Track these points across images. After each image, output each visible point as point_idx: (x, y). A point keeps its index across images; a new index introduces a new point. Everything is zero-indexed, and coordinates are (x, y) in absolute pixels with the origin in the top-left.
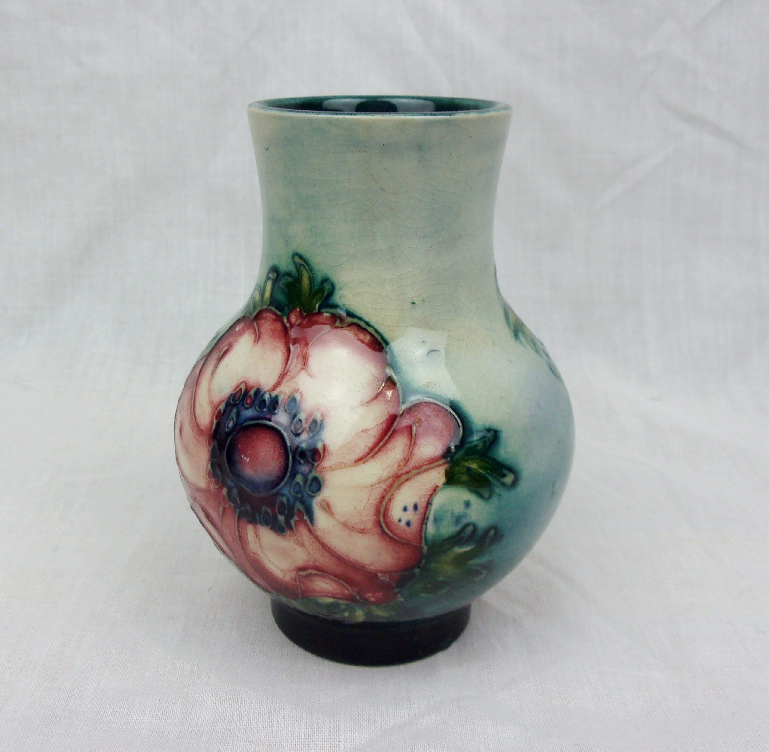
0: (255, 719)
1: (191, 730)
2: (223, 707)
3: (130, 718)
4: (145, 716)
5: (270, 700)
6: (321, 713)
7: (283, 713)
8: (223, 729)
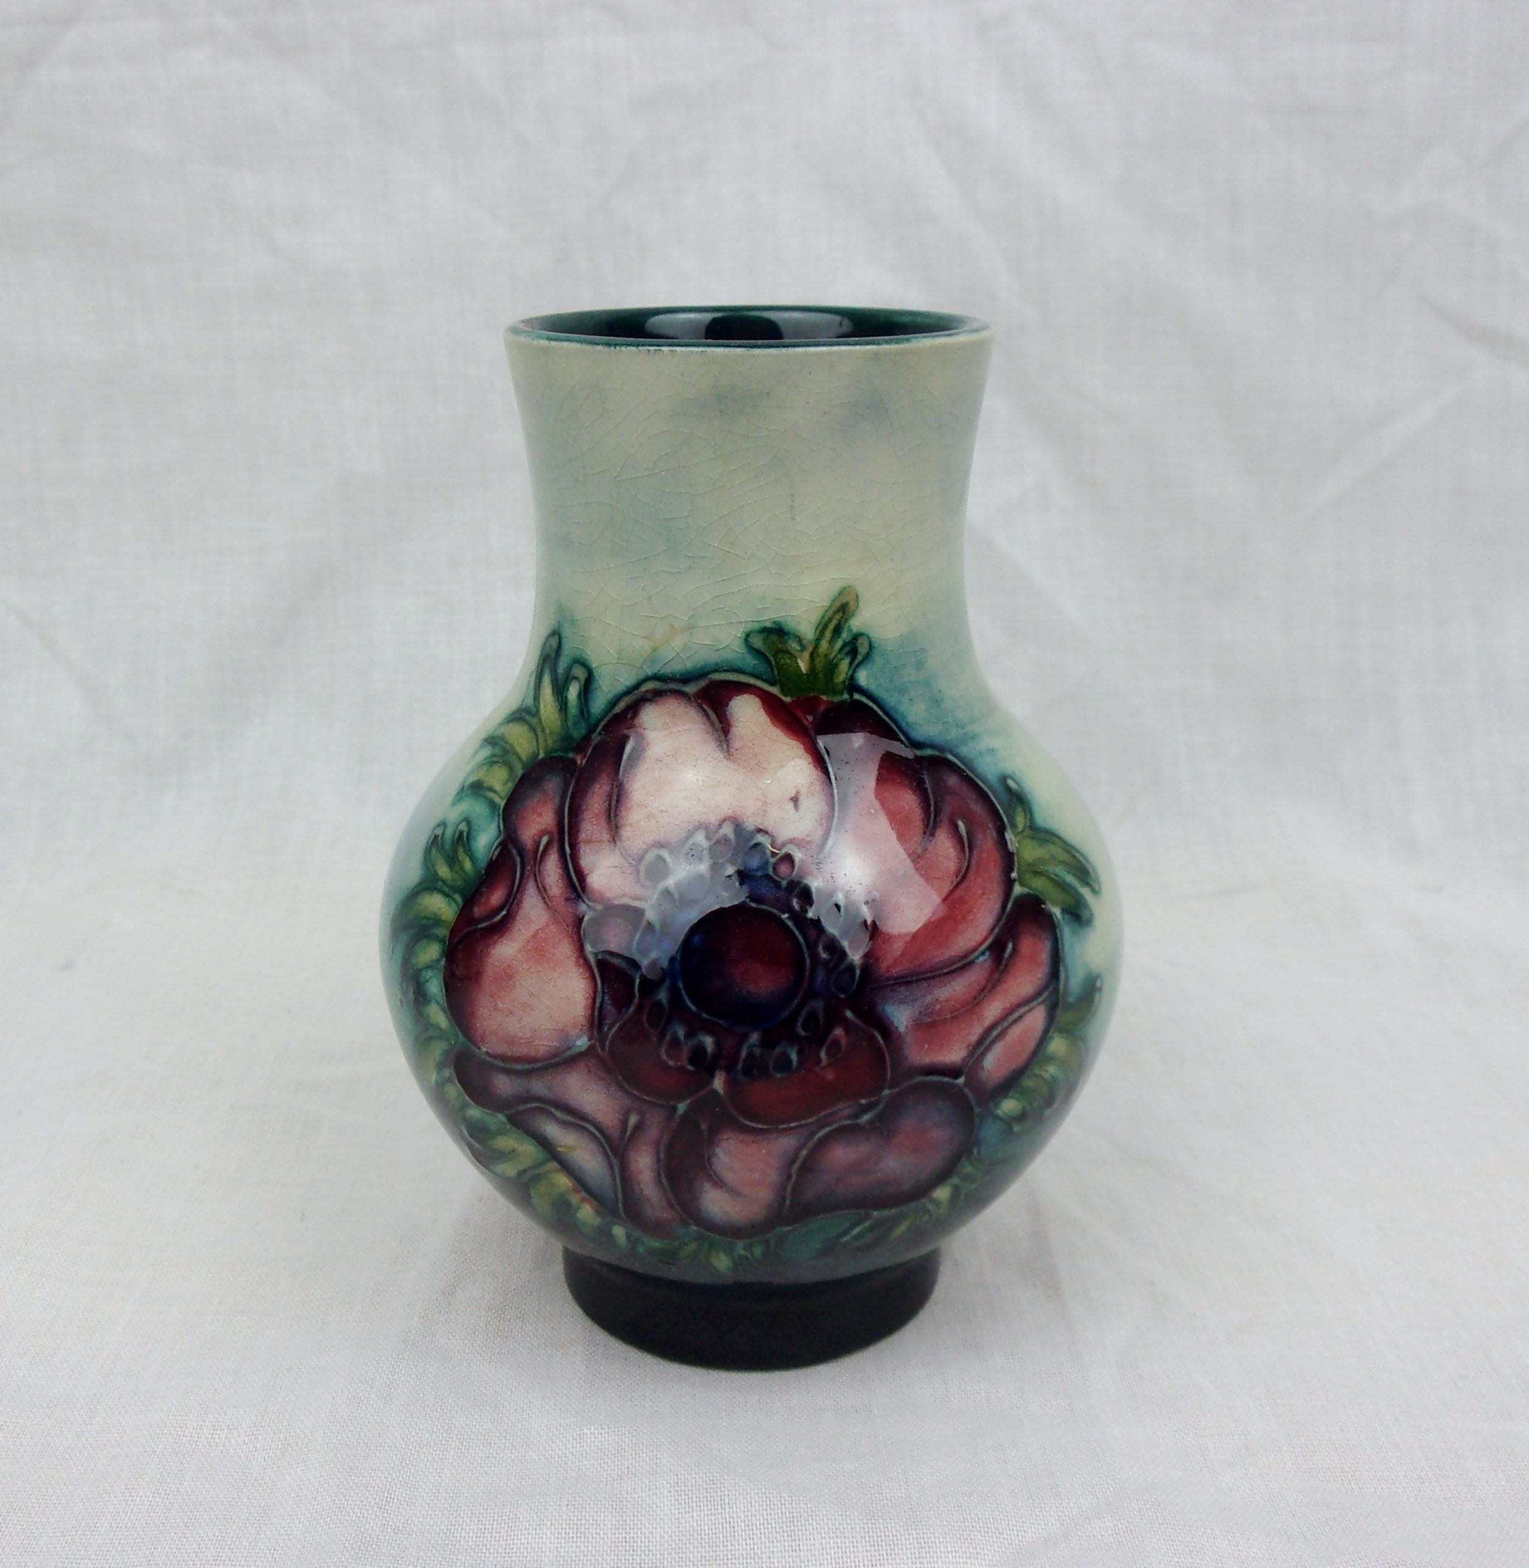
0: (762, 1536)
1: (639, 1561)
2: (695, 1515)
3: (515, 1541)
4: (544, 1537)
5: (787, 1498)
6: (890, 1519)
7: (817, 1524)
8: (702, 1557)
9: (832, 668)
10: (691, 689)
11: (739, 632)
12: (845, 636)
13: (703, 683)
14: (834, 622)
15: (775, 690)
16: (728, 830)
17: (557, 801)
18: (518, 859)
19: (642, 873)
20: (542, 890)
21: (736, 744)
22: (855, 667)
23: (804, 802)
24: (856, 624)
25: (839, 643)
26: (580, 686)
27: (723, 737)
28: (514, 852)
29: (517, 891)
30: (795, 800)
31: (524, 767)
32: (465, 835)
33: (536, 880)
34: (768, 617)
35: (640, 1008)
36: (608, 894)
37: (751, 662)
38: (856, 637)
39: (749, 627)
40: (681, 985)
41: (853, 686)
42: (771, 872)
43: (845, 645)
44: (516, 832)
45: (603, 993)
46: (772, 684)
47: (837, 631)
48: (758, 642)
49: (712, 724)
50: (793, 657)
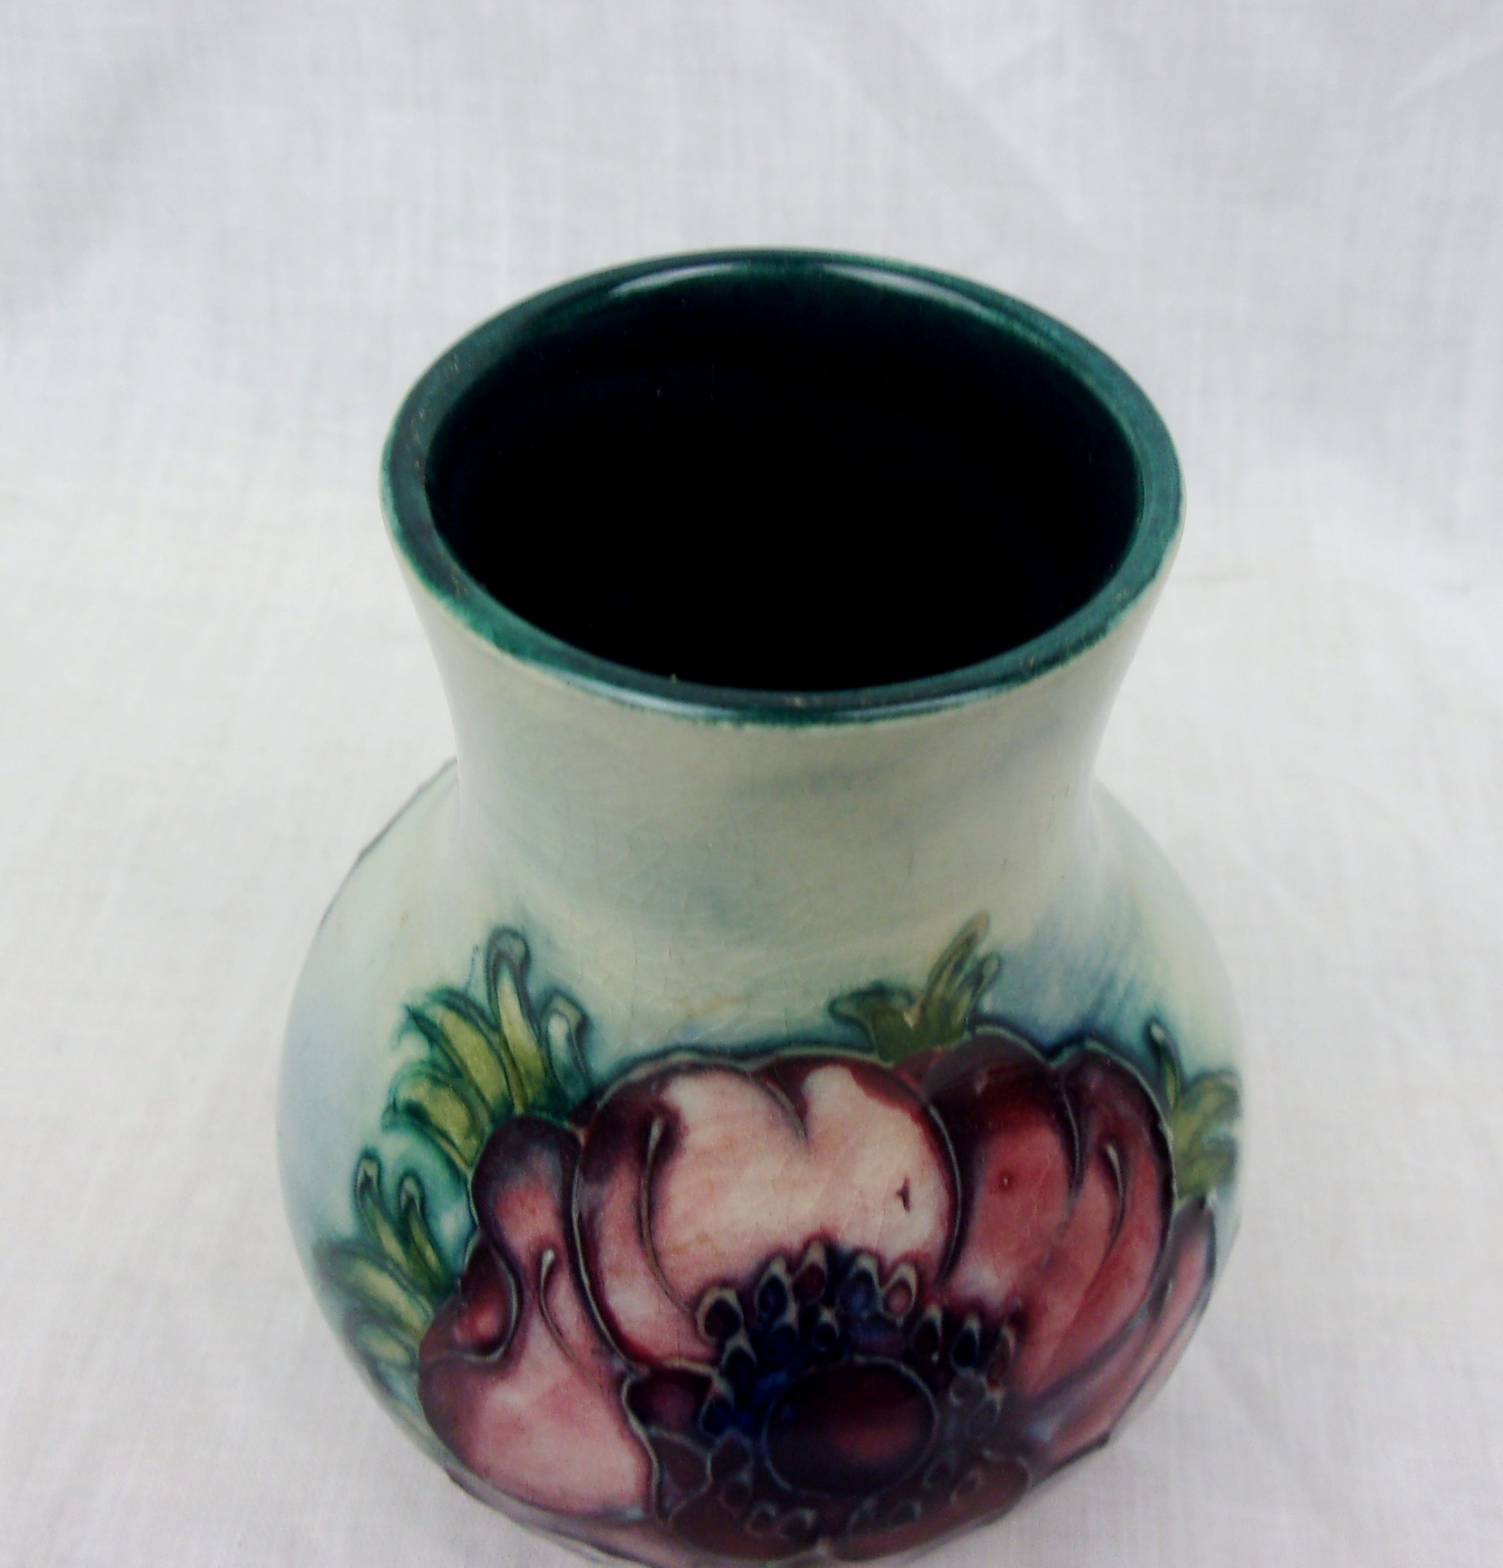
9: (948, 1008)
10: (749, 1066)
11: (822, 1002)
12: (968, 967)
13: (765, 1061)
14: (955, 959)
15: (873, 1058)
16: (816, 1256)
17: (557, 1194)
18: (511, 1281)
19: (701, 1322)
20: (556, 1332)
21: (817, 1128)
22: (977, 996)
23: (917, 1194)
24: (982, 950)
25: (960, 978)
26: (570, 1029)
27: (797, 1121)
28: (502, 1265)
29: (516, 1327)
30: (904, 1195)
31: (493, 1119)
32: (417, 1202)
33: (542, 1313)
34: (864, 978)
35: (715, 1489)
36: (657, 1352)
37: (838, 1031)
38: (982, 963)
39: (836, 994)
40: (769, 1464)
41: (977, 1018)
42: (881, 1309)
43: (967, 977)
44: (499, 1231)
45: (661, 1472)
46: (868, 1050)
47: (958, 966)
48: (847, 1009)
49: (783, 1107)
50: (897, 1014)
